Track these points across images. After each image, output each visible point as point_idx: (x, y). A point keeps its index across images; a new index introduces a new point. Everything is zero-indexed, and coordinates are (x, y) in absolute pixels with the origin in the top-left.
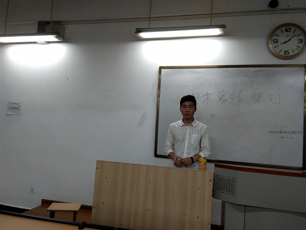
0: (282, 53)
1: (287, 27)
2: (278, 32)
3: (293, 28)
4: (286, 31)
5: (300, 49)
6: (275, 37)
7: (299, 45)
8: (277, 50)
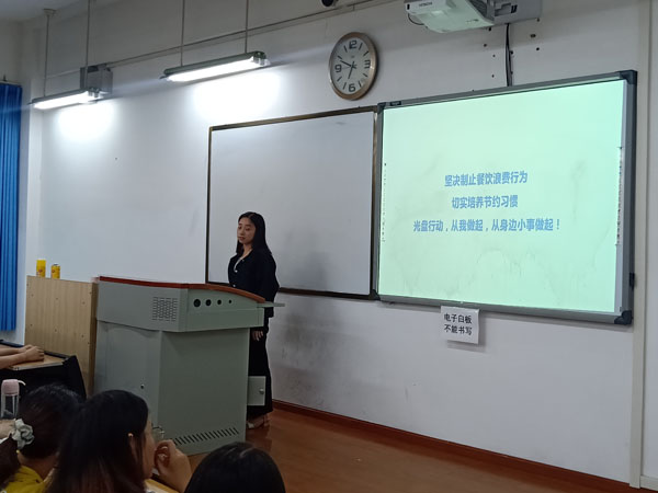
0: (346, 91)
1: (352, 40)
2: (341, 51)
4: (351, 47)
6: (337, 61)
7: (366, 71)
8: (340, 85)
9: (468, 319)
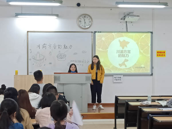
0: (83, 27)
1: (85, 16)
2: (81, 17)
3: (87, 16)
4: (84, 17)
5: (90, 25)
6: (80, 20)
7: (89, 23)
8: (81, 25)
9: (120, 78)
